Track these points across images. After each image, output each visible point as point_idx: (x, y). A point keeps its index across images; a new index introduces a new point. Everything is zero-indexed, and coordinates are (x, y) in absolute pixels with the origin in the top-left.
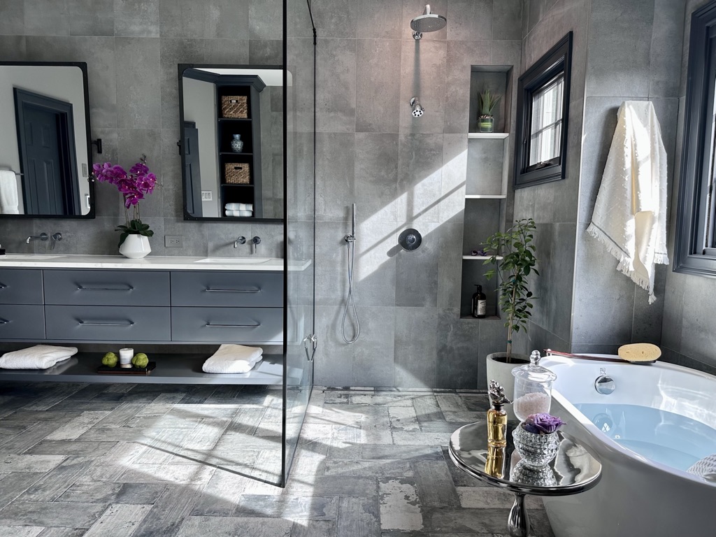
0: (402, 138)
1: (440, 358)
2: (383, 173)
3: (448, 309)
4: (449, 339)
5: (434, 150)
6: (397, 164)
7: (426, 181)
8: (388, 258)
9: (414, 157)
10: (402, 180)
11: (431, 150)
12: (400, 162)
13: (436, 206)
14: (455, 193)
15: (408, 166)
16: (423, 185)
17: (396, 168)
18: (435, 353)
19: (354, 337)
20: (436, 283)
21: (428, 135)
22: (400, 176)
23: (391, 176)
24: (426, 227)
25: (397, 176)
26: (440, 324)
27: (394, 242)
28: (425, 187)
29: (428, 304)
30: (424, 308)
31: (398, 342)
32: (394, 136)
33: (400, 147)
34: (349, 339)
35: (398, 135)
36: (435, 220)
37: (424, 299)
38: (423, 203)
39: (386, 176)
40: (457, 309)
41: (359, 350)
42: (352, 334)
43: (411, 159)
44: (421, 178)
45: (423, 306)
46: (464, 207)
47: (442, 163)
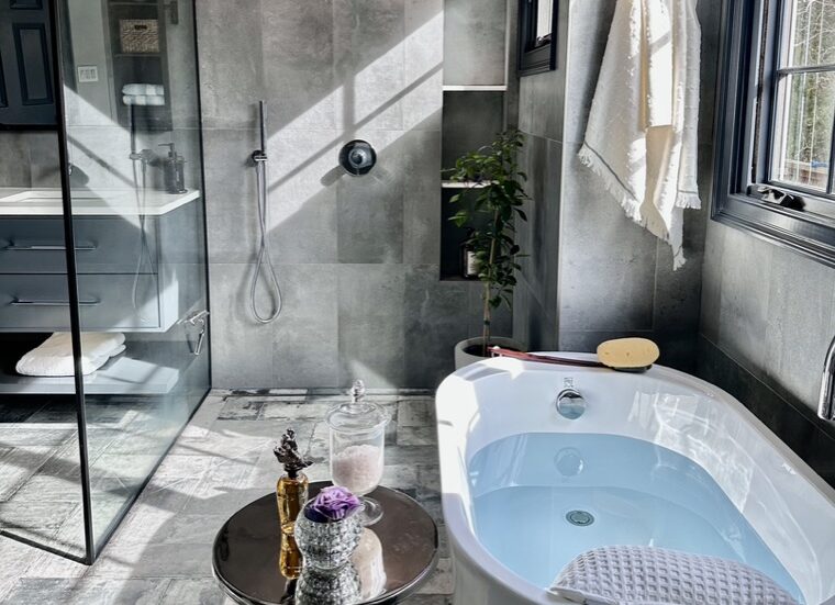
1: (410, 343)
2: (309, 50)
3: (421, 267)
4: (424, 312)
5: (390, 13)
6: (331, 35)
7: (377, 62)
8: (322, 187)
9: (358, 24)
10: (341, 61)
11: (385, 13)
12: (336, 32)
13: (397, 104)
14: (426, 83)
15: (349, 38)
16: (375, 70)
17: (331, 41)
18: (401, 333)
19: (274, 312)
20: (400, 226)
22: (337, 56)
23: (323, 55)
24: (380, 136)
25: (332, 55)
26: (408, 290)
27: (332, 160)
28: (379, 73)
29: (389, 259)
30: (382, 266)
31: (343, 319)
33: (335, 7)
34: (264, 315)
36: (396, 126)
37: (382, 252)
38: (376, 99)
39: (314, 55)
40: (435, 267)
41: (282, 332)
42: (270, 308)
43: (354, 27)
44: (372, 59)
45: (381, 262)
46: (440, 105)
47: (404, 33)
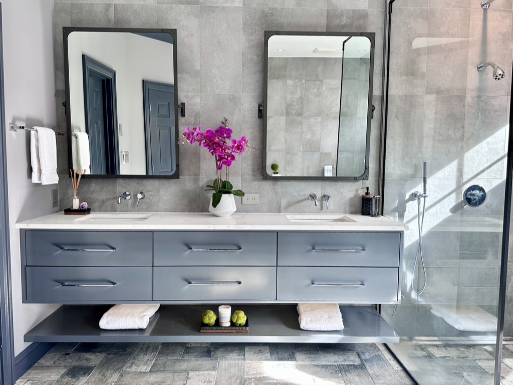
0: (468, 99)
2: (450, 132)
5: (499, 112)
6: (464, 124)
7: (489, 139)
8: (450, 214)
9: (480, 117)
10: (468, 139)
11: (496, 111)
12: (467, 122)
15: (474, 126)
16: (488, 144)
17: (463, 127)
21: (494, 97)
22: (466, 136)
23: (458, 135)
24: (489, 183)
25: (463, 135)
28: (490, 146)
29: (490, 257)
30: (485, 261)
32: (461, 98)
33: (467, 108)
35: (465, 97)
36: (499, 177)
37: (486, 251)
38: (487, 161)
39: (453, 135)
43: (477, 120)
44: (486, 137)
45: (485, 258)
47: (506, 123)
